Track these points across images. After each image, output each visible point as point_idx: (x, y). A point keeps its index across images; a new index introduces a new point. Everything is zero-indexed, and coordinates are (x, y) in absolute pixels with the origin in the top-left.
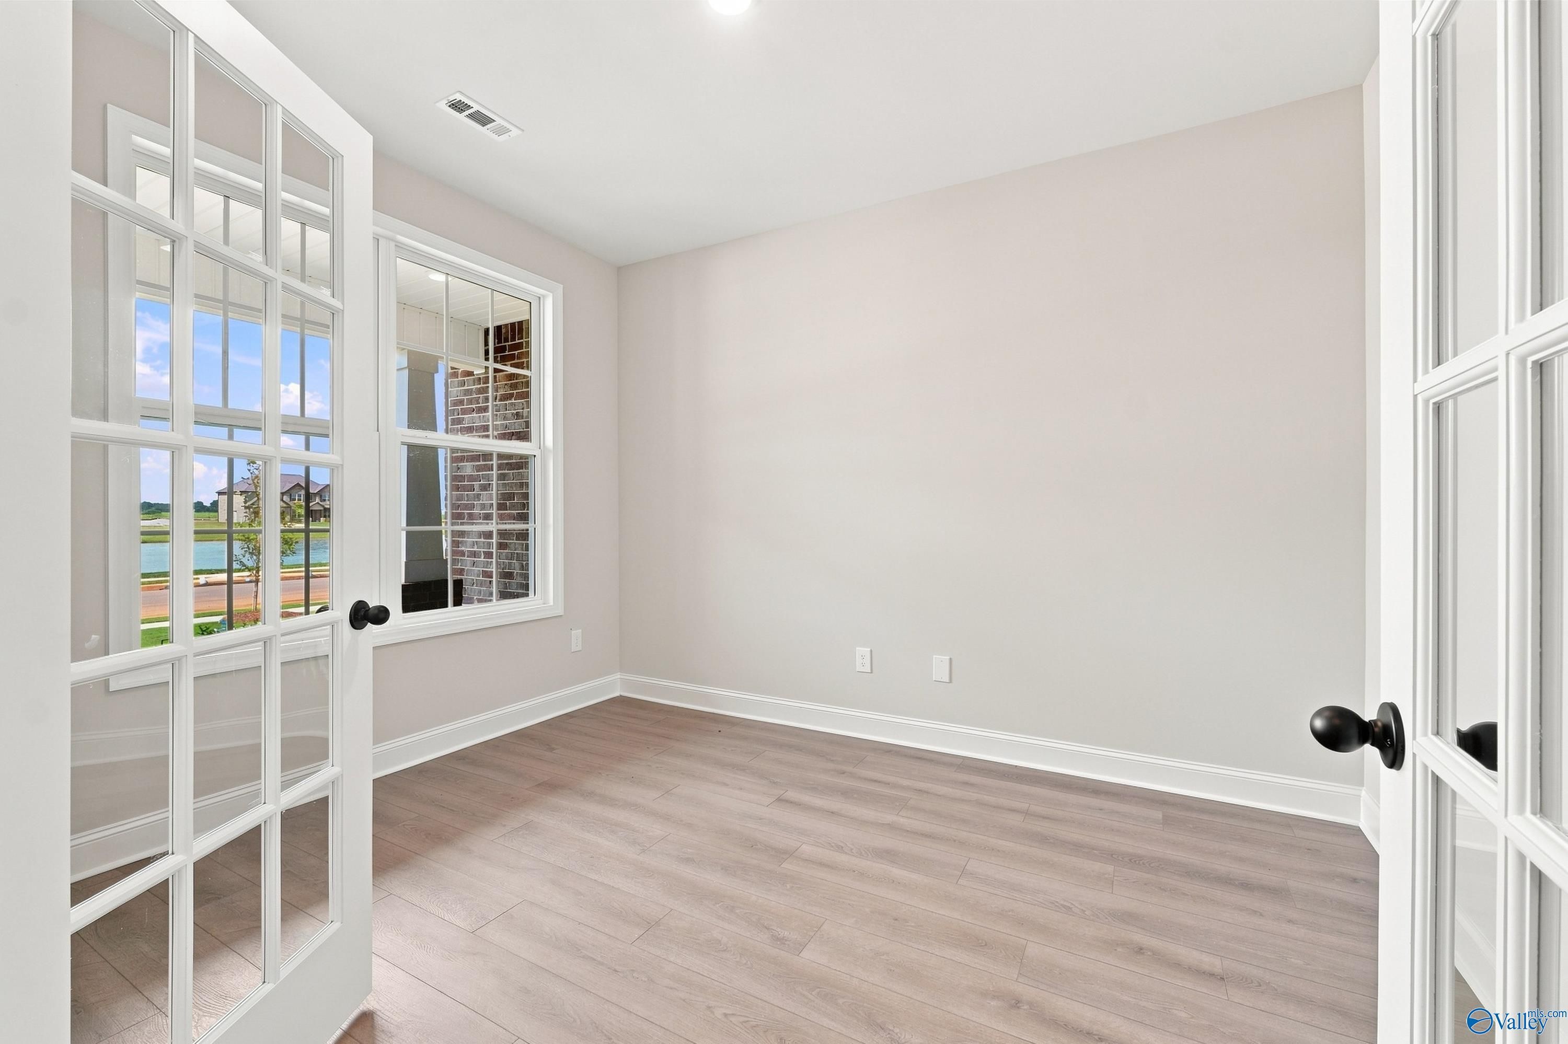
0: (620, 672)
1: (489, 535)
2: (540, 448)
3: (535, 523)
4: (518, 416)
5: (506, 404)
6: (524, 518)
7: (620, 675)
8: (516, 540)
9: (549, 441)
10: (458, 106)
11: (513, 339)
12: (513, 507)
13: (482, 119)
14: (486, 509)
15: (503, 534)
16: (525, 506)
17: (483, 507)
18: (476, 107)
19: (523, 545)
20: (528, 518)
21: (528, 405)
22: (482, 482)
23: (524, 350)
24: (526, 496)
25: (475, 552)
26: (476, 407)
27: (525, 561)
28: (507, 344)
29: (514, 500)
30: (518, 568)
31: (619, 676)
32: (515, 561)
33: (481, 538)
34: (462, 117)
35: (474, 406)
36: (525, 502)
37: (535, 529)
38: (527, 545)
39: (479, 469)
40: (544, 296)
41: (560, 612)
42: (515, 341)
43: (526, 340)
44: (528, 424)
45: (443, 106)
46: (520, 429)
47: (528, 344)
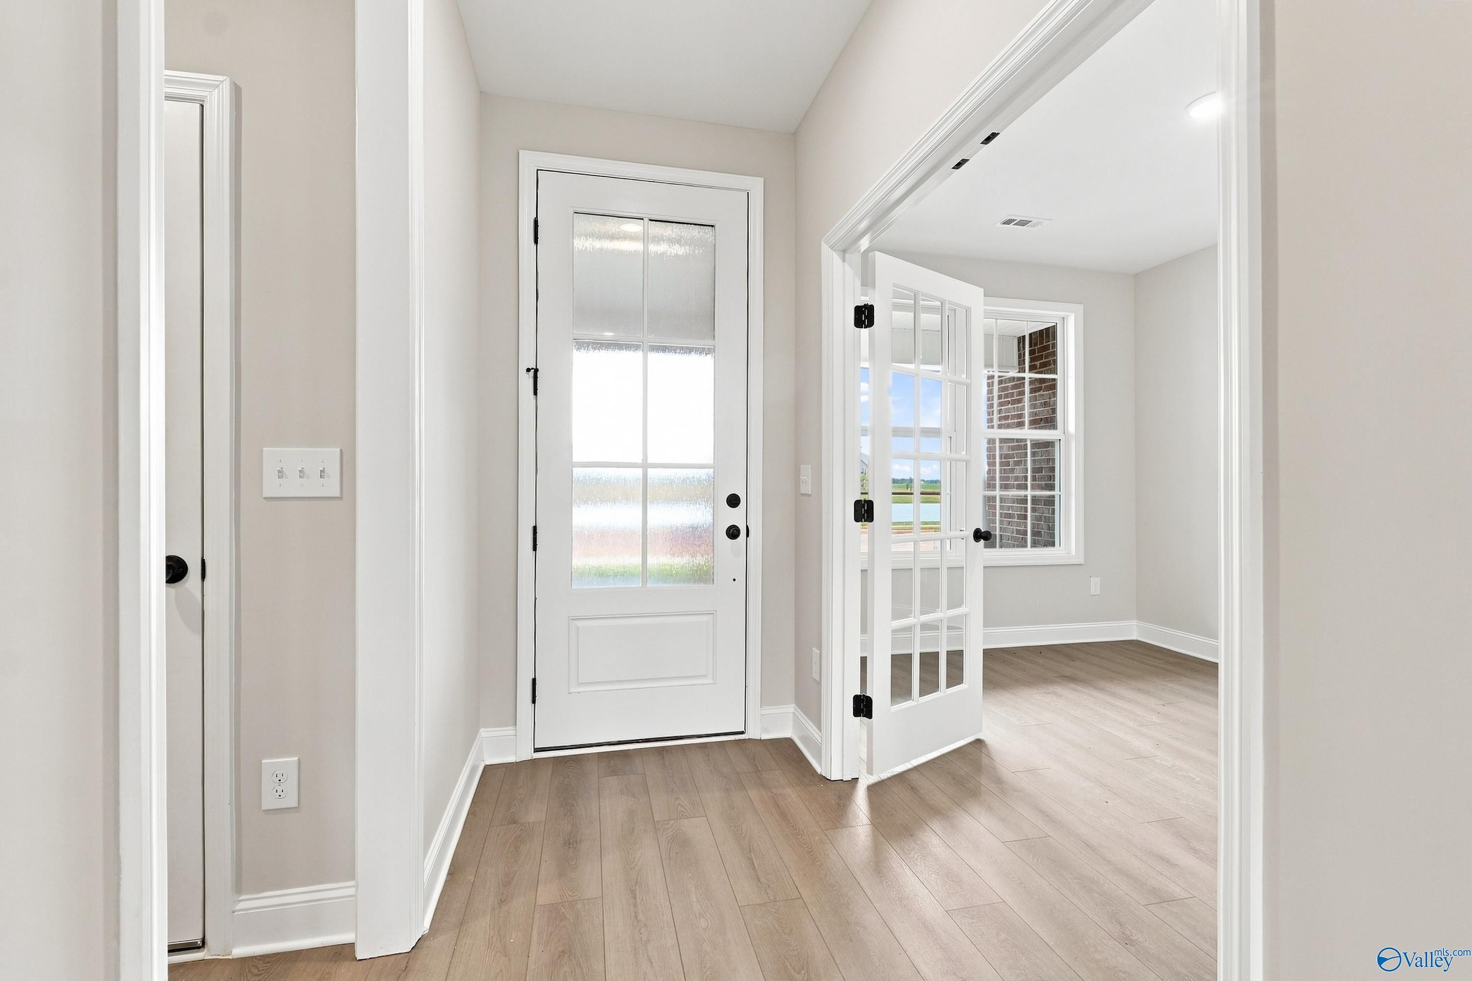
0: (1137, 620)
1: (1024, 501)
2: (1064, 434)
3: (1060, 491)
4: (1045, 404)
5: (1036, 396)
6: (1052, 487)
7: (1137, 622)
8: (1044, 505)
9: (1072, 428)
10: (1008, 222)
11: (1041, 343)
12: (1042, 478)
13: (1023, 223)
14: (1019, 480)
15: (1035, 500)
16: (1052, 478)
17: (1017, 478)
18: (1018, 219)
19: (1049, 510)
20: (1054, 488)
21: (1054, 395)
22: (1015, 459)
23: (1051, 350)
24: (1053, 469)
25: (1010, 513)
26: (1011, 400)
27: (1051, 523)
28: (1036, 347)
29: (1042, 473)
30: (1046, 529)
31: (1135, 623)
32: (1043, 523)
33: (1014, 503)
34: (1011, 226)
35: (1009, 399)
36: (1051, 474)
37: (1060, 496)
38: (1053, 510)
39: (1013, 448)
40: (1067, 316)
41: (1081, 560)
42: (1043, 344)
43: (1053, 342)
44: (1054, 411)
45: (999, 225)
46: (1047, 415)
47: (1054, 346)
